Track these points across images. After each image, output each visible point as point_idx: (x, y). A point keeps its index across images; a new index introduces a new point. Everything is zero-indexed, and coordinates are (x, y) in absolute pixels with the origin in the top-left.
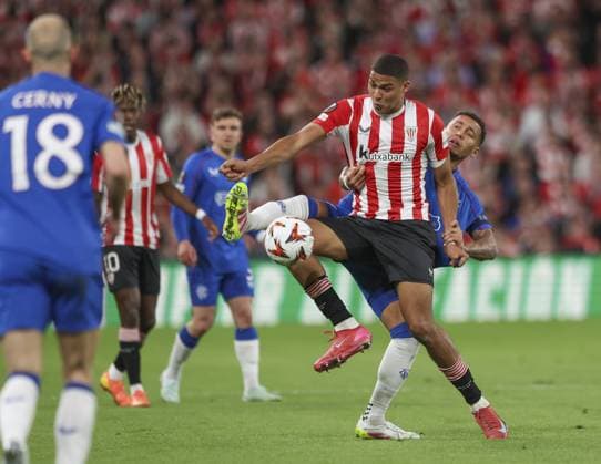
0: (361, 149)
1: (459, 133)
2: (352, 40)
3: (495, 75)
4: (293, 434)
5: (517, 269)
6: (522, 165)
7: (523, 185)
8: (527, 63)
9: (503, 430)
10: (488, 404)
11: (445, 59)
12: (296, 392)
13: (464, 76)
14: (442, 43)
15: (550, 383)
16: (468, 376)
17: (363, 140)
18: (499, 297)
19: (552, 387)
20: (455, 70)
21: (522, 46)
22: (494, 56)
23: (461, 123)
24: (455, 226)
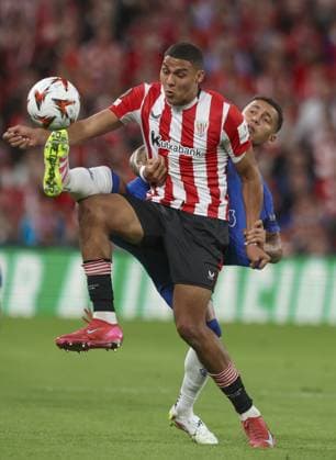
0: (153, 135)
1: (254, 118)
2: (126, 20)
3: (275, 64)
4: (45, 432)
5: (287, 269)
6: (298, 160)
7: (299, 181)
8: (309, 53)
9: (270, 442)
10: (259, 414)
11: (223, 44)
12: (50, 389)
13: (241, 64)
14: (220, 28)
15: (319, 391)
16: (238, 383)
17: (154, 125)
18: (267, 299)
19: (320, 396)
20: (232, 57)
21: (303, 35)
22: (274, 43)
23: (258, 107)
24: (259, 227)
